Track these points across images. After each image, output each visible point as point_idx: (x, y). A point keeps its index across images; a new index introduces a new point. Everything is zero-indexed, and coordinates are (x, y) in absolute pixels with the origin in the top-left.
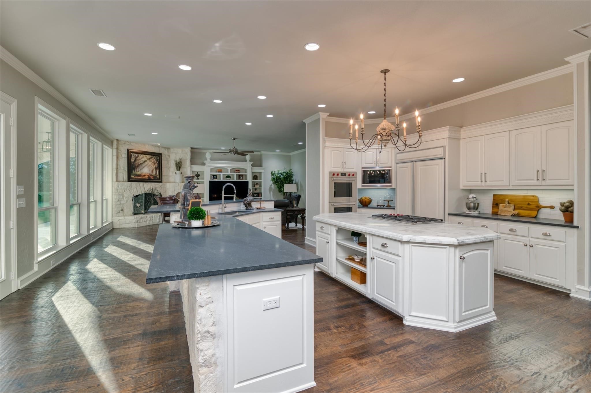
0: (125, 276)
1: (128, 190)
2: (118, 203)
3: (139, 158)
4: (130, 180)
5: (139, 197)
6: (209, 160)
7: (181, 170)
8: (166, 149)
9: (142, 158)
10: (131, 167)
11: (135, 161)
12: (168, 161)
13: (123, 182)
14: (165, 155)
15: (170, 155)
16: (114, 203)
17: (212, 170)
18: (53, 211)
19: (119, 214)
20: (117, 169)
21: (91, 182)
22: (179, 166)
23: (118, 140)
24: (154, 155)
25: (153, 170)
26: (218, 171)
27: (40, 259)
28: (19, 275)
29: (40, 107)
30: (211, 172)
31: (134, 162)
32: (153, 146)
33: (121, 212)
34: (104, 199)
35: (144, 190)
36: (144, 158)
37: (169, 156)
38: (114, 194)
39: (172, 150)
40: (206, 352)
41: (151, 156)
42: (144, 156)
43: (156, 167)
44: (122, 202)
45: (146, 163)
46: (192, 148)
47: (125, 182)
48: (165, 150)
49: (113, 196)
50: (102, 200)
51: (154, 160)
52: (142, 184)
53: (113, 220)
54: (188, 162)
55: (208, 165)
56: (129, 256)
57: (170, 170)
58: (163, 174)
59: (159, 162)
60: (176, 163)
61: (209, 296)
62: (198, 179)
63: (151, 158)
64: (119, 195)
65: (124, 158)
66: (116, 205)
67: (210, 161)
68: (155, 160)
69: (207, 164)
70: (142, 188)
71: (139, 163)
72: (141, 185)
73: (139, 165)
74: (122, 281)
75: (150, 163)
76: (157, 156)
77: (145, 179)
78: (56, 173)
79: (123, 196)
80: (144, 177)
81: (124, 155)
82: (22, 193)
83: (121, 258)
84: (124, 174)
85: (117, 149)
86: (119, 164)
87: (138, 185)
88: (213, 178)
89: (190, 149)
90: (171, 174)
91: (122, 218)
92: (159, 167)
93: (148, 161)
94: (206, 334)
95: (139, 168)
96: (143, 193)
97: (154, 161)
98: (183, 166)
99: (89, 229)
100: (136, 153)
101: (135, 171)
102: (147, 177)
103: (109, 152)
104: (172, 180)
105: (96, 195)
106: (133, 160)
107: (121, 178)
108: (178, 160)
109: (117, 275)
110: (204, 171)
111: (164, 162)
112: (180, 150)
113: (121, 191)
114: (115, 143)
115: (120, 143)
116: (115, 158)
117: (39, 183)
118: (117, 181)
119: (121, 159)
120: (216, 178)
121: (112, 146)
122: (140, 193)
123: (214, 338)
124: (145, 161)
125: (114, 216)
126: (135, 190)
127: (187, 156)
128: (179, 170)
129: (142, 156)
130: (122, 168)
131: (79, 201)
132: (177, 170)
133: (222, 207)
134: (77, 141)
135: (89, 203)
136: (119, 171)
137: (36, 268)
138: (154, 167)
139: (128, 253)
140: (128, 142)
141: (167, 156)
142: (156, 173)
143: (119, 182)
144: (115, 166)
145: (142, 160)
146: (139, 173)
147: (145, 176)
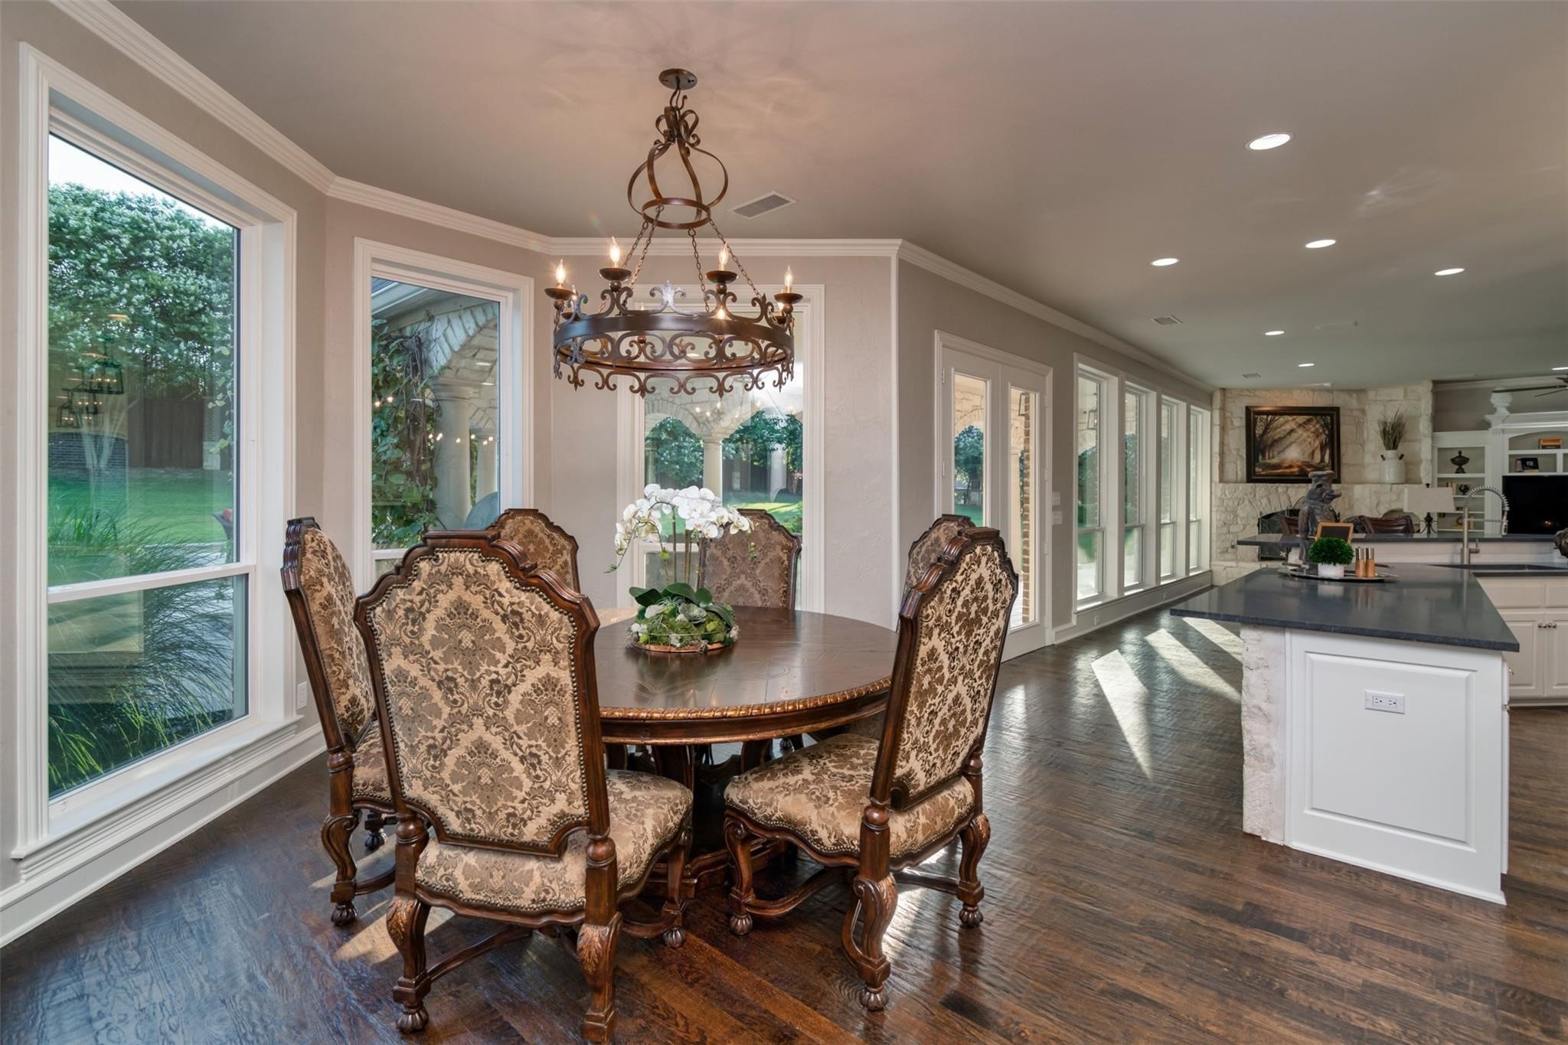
0: (1207, 663)
1: (1247, 502)
2: (1224, 531)
3: (1275, 424)
4: (1252, 478)
5: (1274, 518)
6: (1503, 411)
7: (1400, 447)
8: (1355, 395)
9: (1282, 425)
10: (1257, 447)
11: (1265, 432)
12: (1359, 425)
13: (1236, 482)
14: (1351, 410)
15: (1367, 407)
16: (1214, 530)
17: (1514, 443)
18: (1099, 535)
19: (1227, 556)
20: (1222, 454)
21: (1165, 485)
22: (1394, 435)
23: (1224, 390)
24: (1315, 415)
25: (1313, 453)
26: (1542, 443)
27: (1080, 608)
28: (1055, 624)
29: (1081, 366)
30: (1510, 449)
31: (1262, 436)
32: (1313, 390)
33: (1230, 550)
34: (1192, 518)
35: (1287, 501)
36: (1288, 423)
37: (1363, 412)
38: (1214, 509)
39: (1371, 395)
40: (1255, 737)
41: (1307, 417)
42: (1290, 418)
43: (1321, 444)
44: (1233, 529)
45: (1294, 436)
46: (1435, 383)
47: (1241, 482)
48: (1351, 396)
49: (1214, 514)
50: (1188, 522)
51: (1315, 425)
52: (1281, 487)
53: (1214, 569)
54: (1424, 426)
55: (1501, 426)
56: (1227, 638)
57: (1366, 449)
58: (1344, 460)
59: (1331, 431)
60: (1385, 429)
61: (1262, 656)
62: (1460, 470)
63: (1309, 421)
64: (1227, 513)
65: (1239, 427)
66: (1219, 535)
67: (1507, 413)
68: (1318, 426)
69: (1497, 426)
70: (1284, 498)
71: (1276, 437)
72: (1280, 490)
73: (1276, 442)
74: (1199, 669)
75: (1305, 435)
76: (1325, 415)
77: (1292, 474)
78: (1104, 471)
79: (1236, 516)
80: (1288, 471)
81: (1239, 422)
82: (1058, 503)
83: (1210, 638)
84: (1238, 466)
85: (1223, 409)
86: (1226, 442)
87: (1273, 490)
88: (1519, 468)
89: (1430, 385)
90: (1368, 459)
91: (1233, 564)
92: (1333, 442)
93: (1300, 431)
94: (1256, 711)
95: (1276, 450)
96: (1284, 508)
97: (1317, 430)
98: (1408, 436)
99: (1158, 578)
100: (1267, 413)
101: (1264, 456)
102: (1296, 469)
103: (1204, 420)
104: (1371, 475)
105: (1175, 510)
106: (1259, 431)
107: (1230, 475)
108: (1391, 417)
109: (1194, 659)
110: (1483, 448)
111: (1345, 430)
112: (1398, 393)
113: (1231, 503)
114: (1218, 397)
115: (1228, 395)
116: (1217, 430)
117: (1080, 486)
118: (1221, 480)
119: (1231, 432)
120: (1536, 467)
121: (1211, 405)
122: (1279, 510)
123: (1269, 721)
124: (1292, 431)
125: (1214, 557)
126: (1264, 501)
127: (1420, 404)
128: (1395, 447)
129: (1282, 419)
130: (1234, 452)
131: (1143, 522)
132: (1388, 448)
133: (1462, 550)
134: (1139, 407)
135: (1159, 526)
136: (1227, 459)
137: (1074, 622)
138: (1317, 443)
139: (1227, 632)
140: (1248, 390)
141: (1356, 413)
142: (1322, 460)
143: (1227, 482)
144: (1216, 449)
145: (1283, 428)
146: (1275, 461)
147: (1290, 467)
